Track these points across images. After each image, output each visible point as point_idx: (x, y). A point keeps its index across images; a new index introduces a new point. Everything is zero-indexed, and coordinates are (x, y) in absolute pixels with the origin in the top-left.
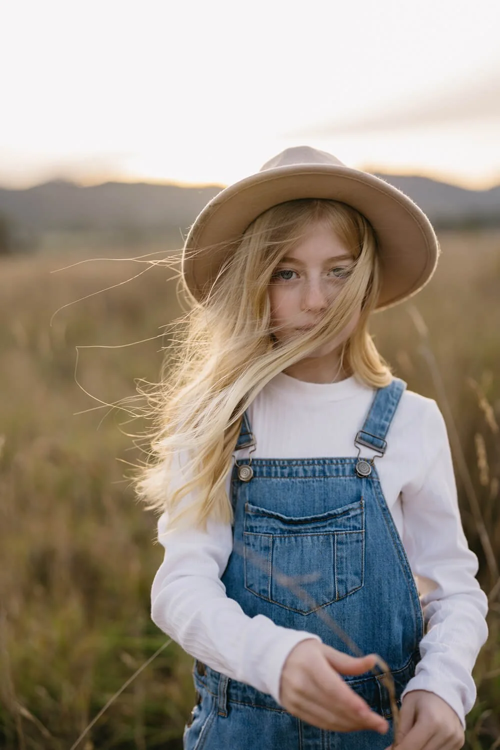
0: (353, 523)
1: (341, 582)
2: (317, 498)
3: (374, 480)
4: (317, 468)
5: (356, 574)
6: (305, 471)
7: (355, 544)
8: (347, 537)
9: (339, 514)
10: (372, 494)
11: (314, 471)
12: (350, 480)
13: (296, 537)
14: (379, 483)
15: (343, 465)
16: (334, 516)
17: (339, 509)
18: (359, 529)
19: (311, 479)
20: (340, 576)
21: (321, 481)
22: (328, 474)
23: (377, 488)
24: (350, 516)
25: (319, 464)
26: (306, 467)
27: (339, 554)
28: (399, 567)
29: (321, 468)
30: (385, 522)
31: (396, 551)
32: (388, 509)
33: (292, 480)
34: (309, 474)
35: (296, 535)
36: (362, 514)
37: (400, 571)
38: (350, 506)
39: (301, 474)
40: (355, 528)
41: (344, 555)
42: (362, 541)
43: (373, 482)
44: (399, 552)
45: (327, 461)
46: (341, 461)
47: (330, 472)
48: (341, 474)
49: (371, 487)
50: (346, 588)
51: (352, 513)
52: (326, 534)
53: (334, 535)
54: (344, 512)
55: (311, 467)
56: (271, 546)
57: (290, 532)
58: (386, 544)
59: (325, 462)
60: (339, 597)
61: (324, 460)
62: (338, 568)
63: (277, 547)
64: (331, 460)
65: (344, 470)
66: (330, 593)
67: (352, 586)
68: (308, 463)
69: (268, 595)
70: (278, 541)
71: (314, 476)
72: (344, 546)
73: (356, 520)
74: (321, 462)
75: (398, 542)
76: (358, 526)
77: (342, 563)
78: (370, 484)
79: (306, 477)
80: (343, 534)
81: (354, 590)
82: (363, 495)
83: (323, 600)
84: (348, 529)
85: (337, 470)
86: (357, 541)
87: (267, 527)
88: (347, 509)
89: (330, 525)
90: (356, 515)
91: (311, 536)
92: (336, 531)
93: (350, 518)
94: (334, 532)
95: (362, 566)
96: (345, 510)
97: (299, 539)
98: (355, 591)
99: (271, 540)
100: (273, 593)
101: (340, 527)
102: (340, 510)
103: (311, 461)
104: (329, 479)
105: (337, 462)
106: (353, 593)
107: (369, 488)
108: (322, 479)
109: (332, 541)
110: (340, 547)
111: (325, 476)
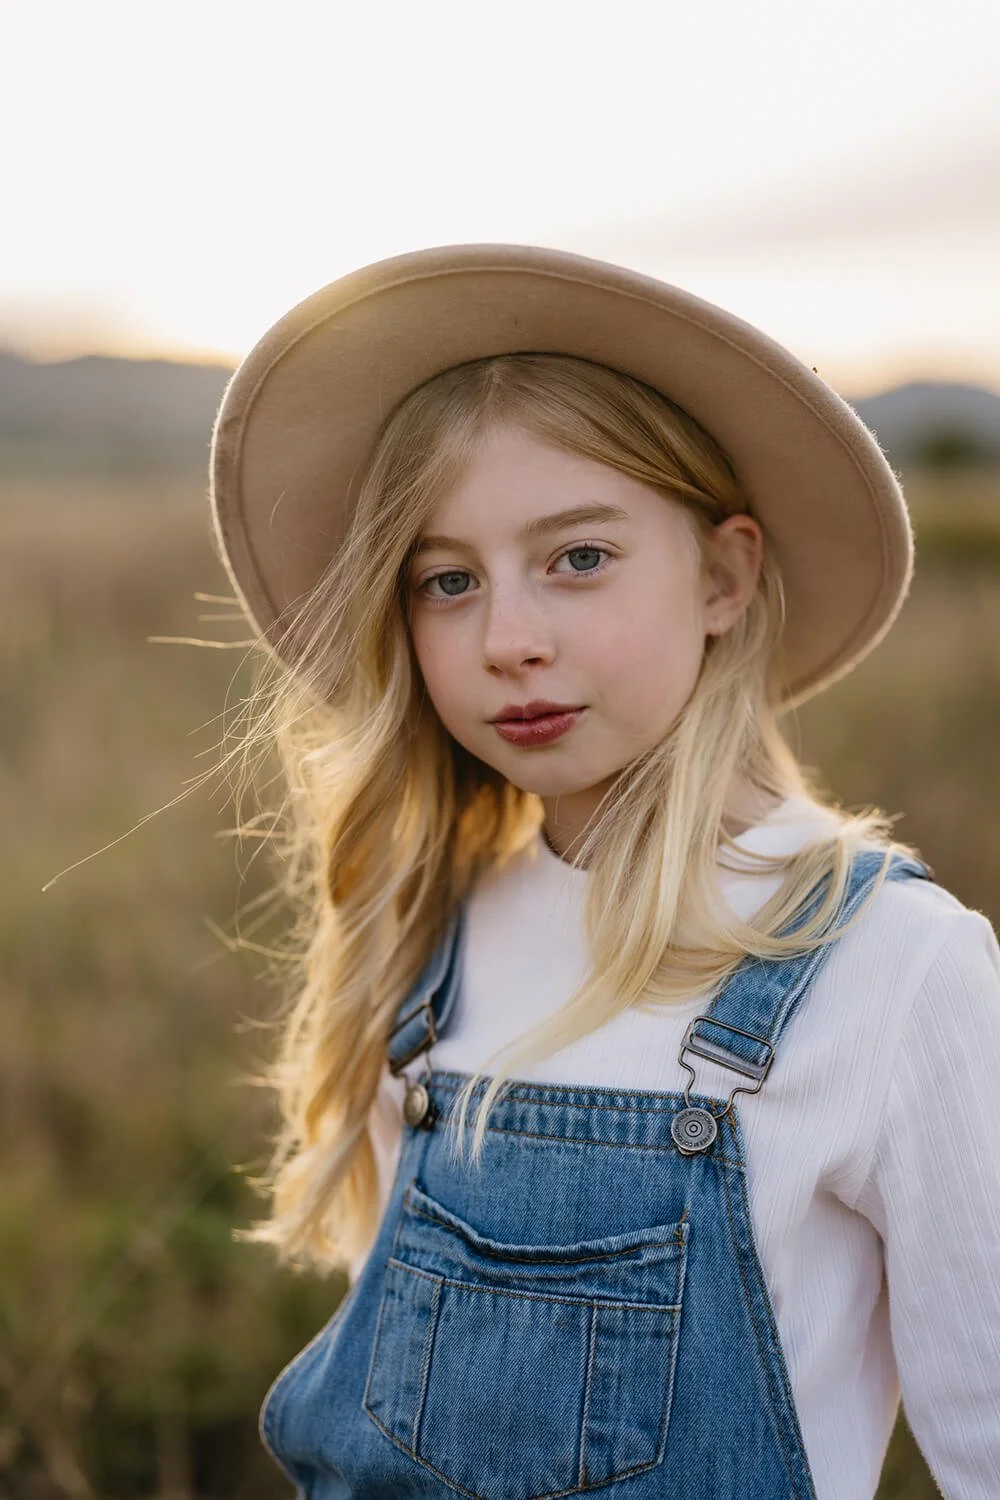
0: (647, 1281)
1: (596, 1440)
2: (561, 1198)
3: (729, 1165)
4: (572, 1113)
5: (645, 1425)
6: (542, 1118)
7: (648, 1341)
8: (626, 1320)
9: (611, 1252)
10: (718, 1206)
11: (562, 1121)
12: (657, 1158)
13: (495, 1296)
14: (741, 1175)
15: (641, 1113)
16: (601, 1256)
17: (613, 1239)
18: (666, 1303)
19: (554, 1143)
20: (595, 1425)
21: (577, 1151)
22: (596, 1135)
23: (735, 1189)
24: (640, 1262)
25: (578, 1102)
26: (546, 1109)
27: (601, 1363)
28: (767, 1418)
29: (581, 1115)
30: (742, 1290)
31: (763, 1373)
32: (755, 1255)
33: (512, 1138)
34: (551, 1128)
35: (498, 1289)
36: (678, 1259)
37: (768, 1428)
38: (646, 1234)
39: (532, 1125)
40: (654, 1296)
41: (615, 1368)
42: (670, 1336)
43: (724, 1169)
44: (771, 1377)
45: (600, 1099)
46: (640, 1103)
47: (603, 1132)
48: (631, 1139)
49: (717, 1187)
50: (610, 1462)
51: (648, 1256)
52: (572, 1303)
53: (591, 1308)
54: (627, 1248)
55: (558, 1110)
56: (435, 1307)
57: (484, 1278)
58: (738, 1352)
59: (593, 1101)
60: (586, 1482)
61: (593, 1093)
62: (592, 1401)
63: (448, 1315)
64: (612, 1095)
65: (642, 1129)
66: (564, 1468)
67: (627, 1457)
68: (553, 1098)
69: (410, 1441)
70: (452, 1297)
71: (562, 1136)
72: (618, 1343)
73: (661, 1275)
74: (585, 1098)
75: (772, 1350)
76: (663, 1290)
77: (606, 1388)
78: (716, 1177)
79: (542, 1135)
80: (615, 1309)
81: (633, 1469)
82: (688, 1206)
83: (544, 1483)
84: (635, 1296)
85: (623, 1127)
86: (657, 1335)
87: (437, 1255)
88: (636, 1240)
89: (586, 1277)
90: (660, 1263)
91: (535, 1300)
92: (600, 1298)
93: (642, 1268)
94: (592, 1298)
95: (665, 1405)
96: (629, 1242)
97: (502, 1302)
98: (638, 1474)
99: (436, 1292)
100: (424, 1436)
101: (613, 1286)
102: (615, 1242)
103: (559, 1095)
104: (598, 1149)
105: (627, 1104)
106: (632, 1479)
107: (710, 1187)
108: (581, 1147)
109: (583, 1323)
110: (603, 1342)
111: (589, 1140)
